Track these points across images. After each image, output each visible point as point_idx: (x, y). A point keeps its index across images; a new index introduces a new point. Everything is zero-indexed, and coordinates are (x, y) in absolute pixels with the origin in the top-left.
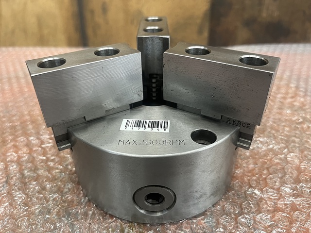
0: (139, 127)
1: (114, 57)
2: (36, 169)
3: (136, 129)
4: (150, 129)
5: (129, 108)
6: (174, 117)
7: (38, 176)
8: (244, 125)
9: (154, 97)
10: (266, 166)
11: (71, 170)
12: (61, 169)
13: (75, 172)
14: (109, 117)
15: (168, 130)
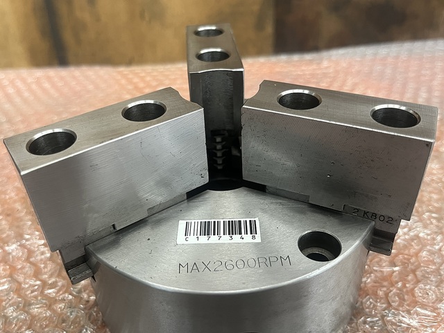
0: (208, 234)
1: (158, 122)
2: (26, 306)
3: (203, 239)
4: (227, 236)
5: (186, 197)
6: (264, 211)
7: (33, 317)
8: (382, 218)
9: (220, 165)
10: (410, 267)
11: (88, 301)
12: (70, 301)
13: (96, 303)
14: (154, 218)
15: (258, 239)
